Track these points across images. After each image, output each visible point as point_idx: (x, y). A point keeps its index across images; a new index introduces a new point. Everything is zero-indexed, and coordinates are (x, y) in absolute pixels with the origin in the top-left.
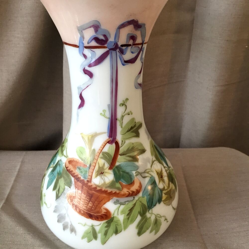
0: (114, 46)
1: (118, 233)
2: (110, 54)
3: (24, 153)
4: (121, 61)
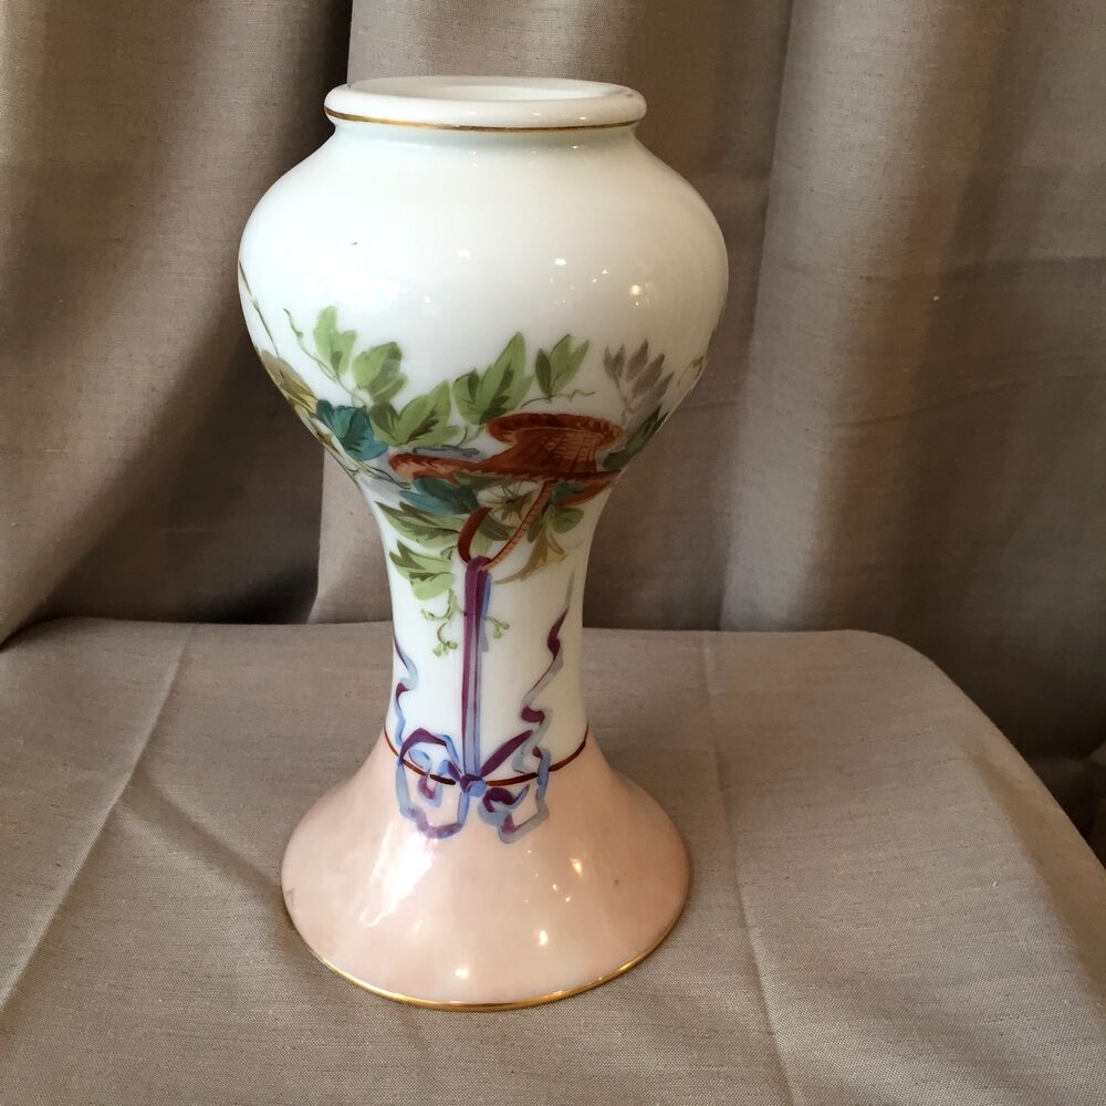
0: (469, 785)
1: (467, 378)
2: (479, 767)
4: (453, 746)
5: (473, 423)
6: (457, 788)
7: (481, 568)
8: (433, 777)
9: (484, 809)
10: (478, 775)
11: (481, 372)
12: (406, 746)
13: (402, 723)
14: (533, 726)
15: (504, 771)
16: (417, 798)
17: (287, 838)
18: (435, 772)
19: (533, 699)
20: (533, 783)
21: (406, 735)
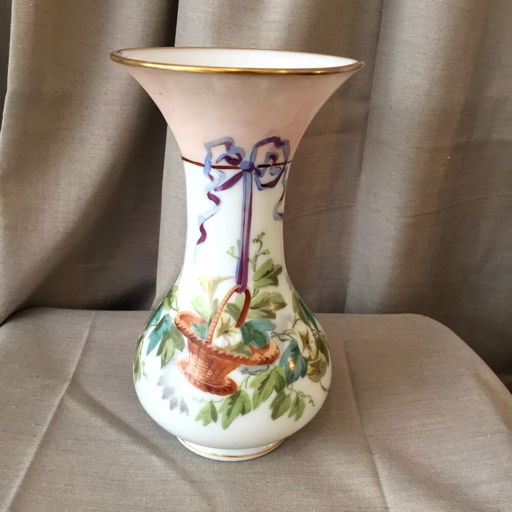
0: (250, 167)
1: (246, 412)
2: (244, 176)
3: (94, 313)
4: (257, 185)
5: (243, 391)
6: (256, 164)
7: (240, 286)
8: (269, 166)
9: (242, 155)
10: (244, 173)
11: (240, 415)
12: (282, 172)
13: (283, 181)
14: (214, 192)
15: (229, 174)
16: (279, 152)
18: (268, 169)
20: (213, 164)
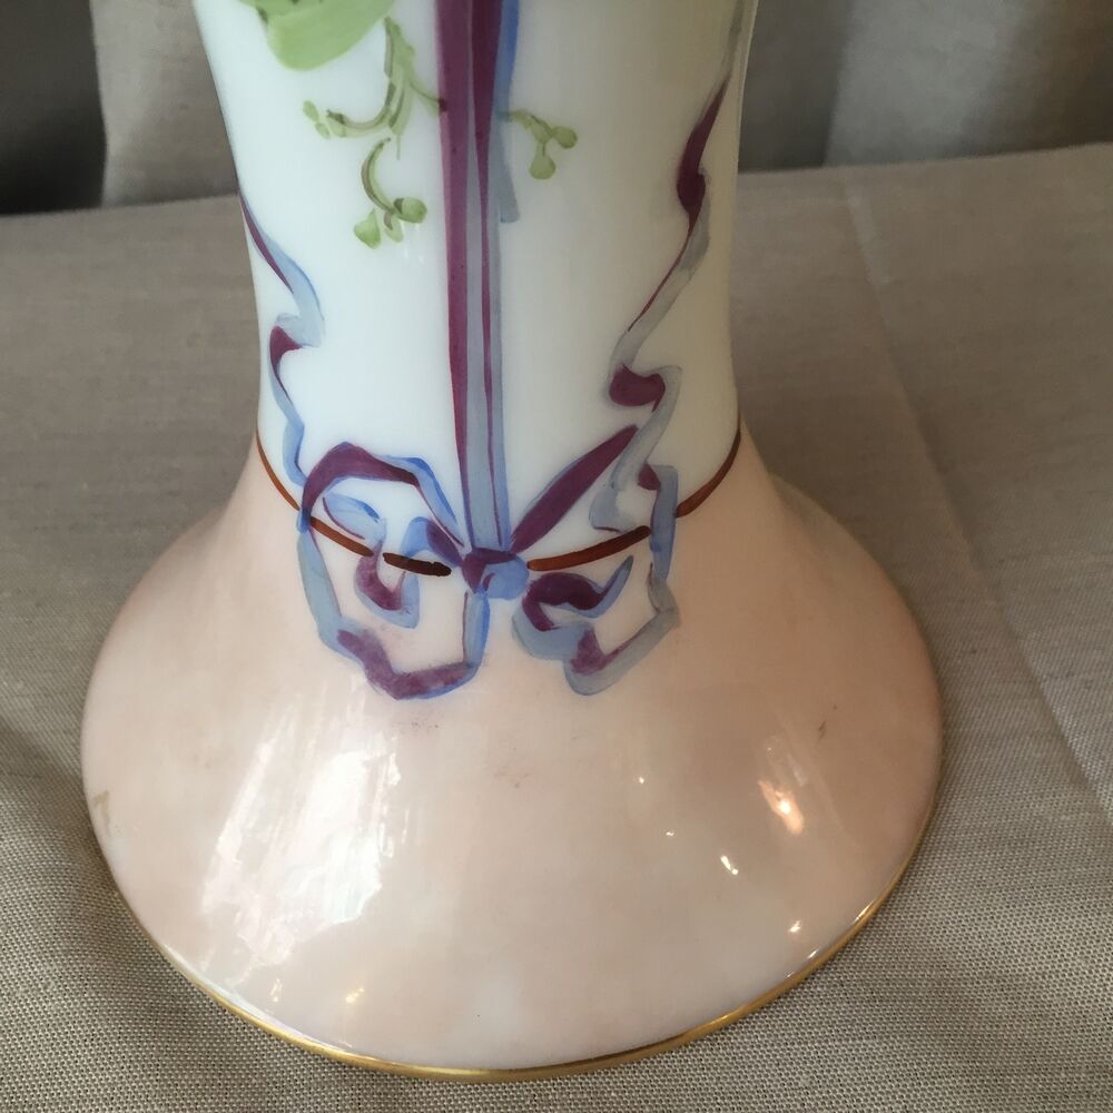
0: (486, 572)
2: (507, 531)
6: (456, 583)
8: (392, 559)
9: (526, 624)
10: (508, 546)
12: (316, 484)
13: (297, 431)
14: (639, 415)
15: (572, 533)
16: (358, 610)
17: (91, 654)
18: (394, 545)
19: (639, 346)
20: (641, 552)
21: (311, 458)
